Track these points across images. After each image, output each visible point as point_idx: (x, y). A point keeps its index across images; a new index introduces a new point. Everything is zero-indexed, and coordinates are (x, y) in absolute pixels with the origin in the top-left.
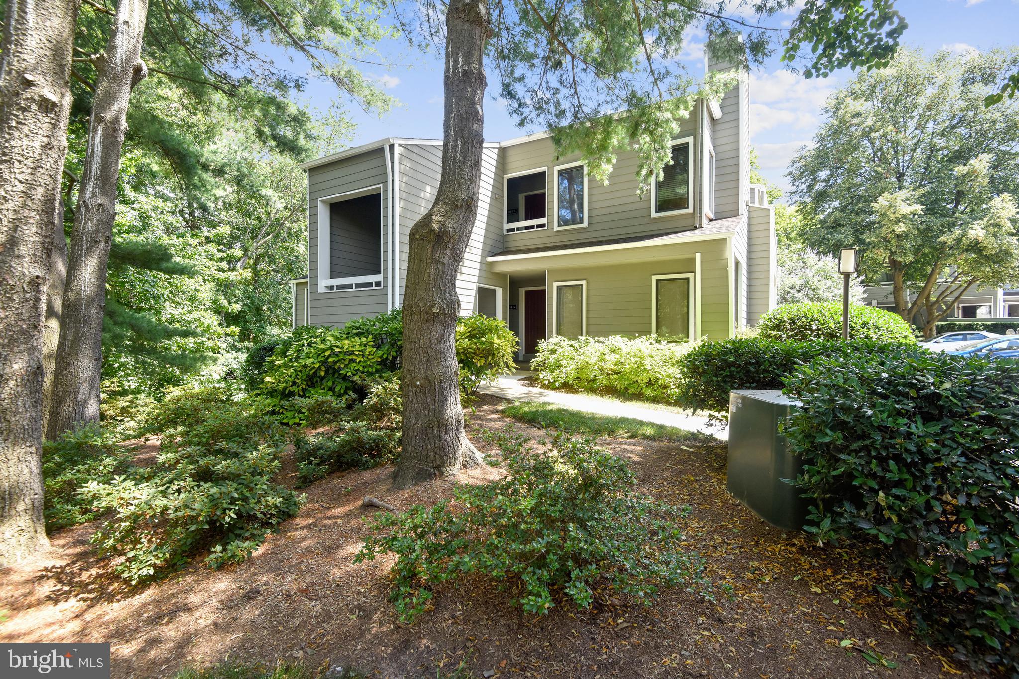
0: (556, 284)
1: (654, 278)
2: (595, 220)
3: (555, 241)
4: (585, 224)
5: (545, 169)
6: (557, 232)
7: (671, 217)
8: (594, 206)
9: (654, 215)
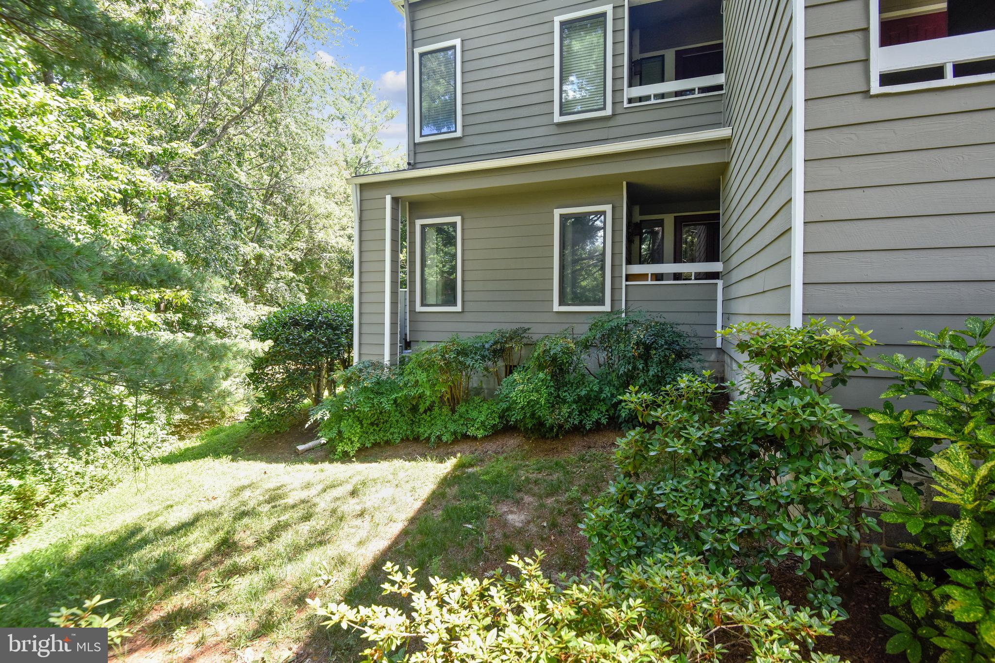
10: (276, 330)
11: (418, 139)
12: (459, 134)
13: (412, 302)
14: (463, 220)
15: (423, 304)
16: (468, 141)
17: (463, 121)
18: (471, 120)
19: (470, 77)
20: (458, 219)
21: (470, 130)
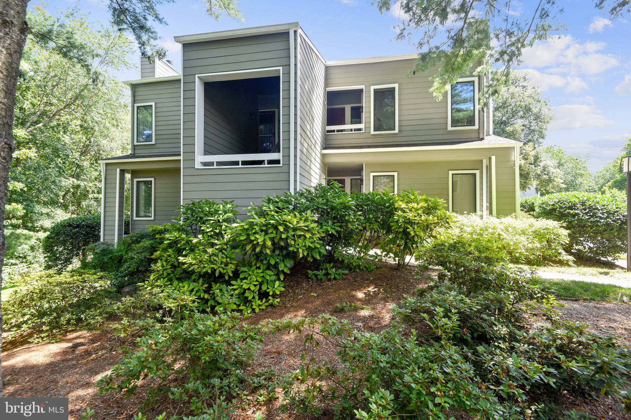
0: (372, 174)
1: (451, 173)
2: (403, 128)
3: (370, 141)
4: (397, 131)
5: (363, 87)
6: (372, 135)
7: (462, 131)
8: (403, 118)
9: (450, 128)
10: (59, 229)
11: (136, 143)
12: (153, 142)
13: (132, 215)
14: (155, 180)
15: (137, 216)
16: (157, 146)
17: (156, 137)
18: (158, 137)
19: (158, 119)
20: (152, 179)
21: (158, 141)
